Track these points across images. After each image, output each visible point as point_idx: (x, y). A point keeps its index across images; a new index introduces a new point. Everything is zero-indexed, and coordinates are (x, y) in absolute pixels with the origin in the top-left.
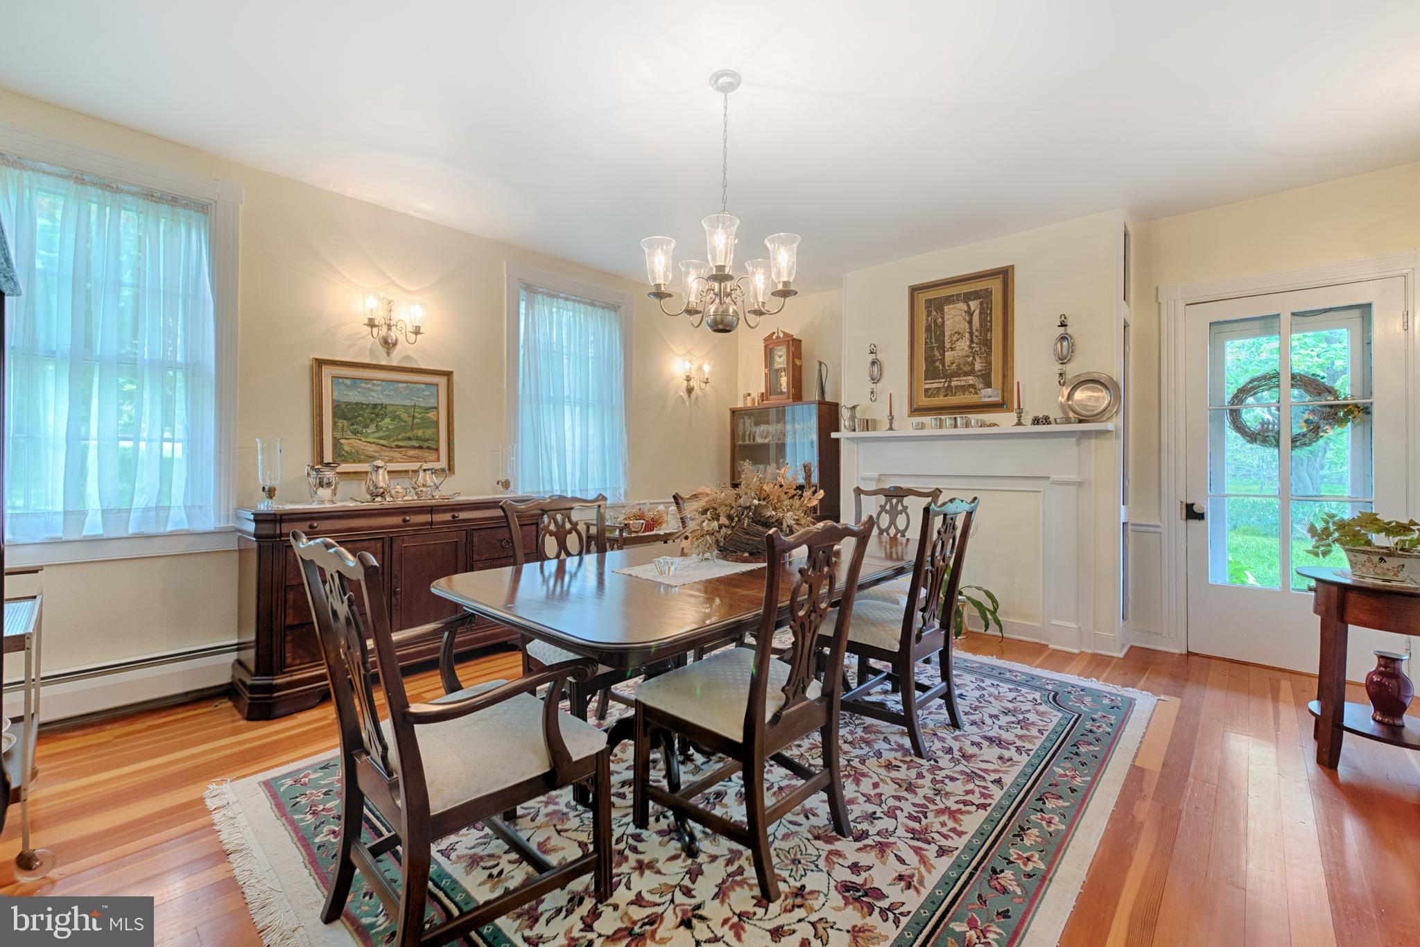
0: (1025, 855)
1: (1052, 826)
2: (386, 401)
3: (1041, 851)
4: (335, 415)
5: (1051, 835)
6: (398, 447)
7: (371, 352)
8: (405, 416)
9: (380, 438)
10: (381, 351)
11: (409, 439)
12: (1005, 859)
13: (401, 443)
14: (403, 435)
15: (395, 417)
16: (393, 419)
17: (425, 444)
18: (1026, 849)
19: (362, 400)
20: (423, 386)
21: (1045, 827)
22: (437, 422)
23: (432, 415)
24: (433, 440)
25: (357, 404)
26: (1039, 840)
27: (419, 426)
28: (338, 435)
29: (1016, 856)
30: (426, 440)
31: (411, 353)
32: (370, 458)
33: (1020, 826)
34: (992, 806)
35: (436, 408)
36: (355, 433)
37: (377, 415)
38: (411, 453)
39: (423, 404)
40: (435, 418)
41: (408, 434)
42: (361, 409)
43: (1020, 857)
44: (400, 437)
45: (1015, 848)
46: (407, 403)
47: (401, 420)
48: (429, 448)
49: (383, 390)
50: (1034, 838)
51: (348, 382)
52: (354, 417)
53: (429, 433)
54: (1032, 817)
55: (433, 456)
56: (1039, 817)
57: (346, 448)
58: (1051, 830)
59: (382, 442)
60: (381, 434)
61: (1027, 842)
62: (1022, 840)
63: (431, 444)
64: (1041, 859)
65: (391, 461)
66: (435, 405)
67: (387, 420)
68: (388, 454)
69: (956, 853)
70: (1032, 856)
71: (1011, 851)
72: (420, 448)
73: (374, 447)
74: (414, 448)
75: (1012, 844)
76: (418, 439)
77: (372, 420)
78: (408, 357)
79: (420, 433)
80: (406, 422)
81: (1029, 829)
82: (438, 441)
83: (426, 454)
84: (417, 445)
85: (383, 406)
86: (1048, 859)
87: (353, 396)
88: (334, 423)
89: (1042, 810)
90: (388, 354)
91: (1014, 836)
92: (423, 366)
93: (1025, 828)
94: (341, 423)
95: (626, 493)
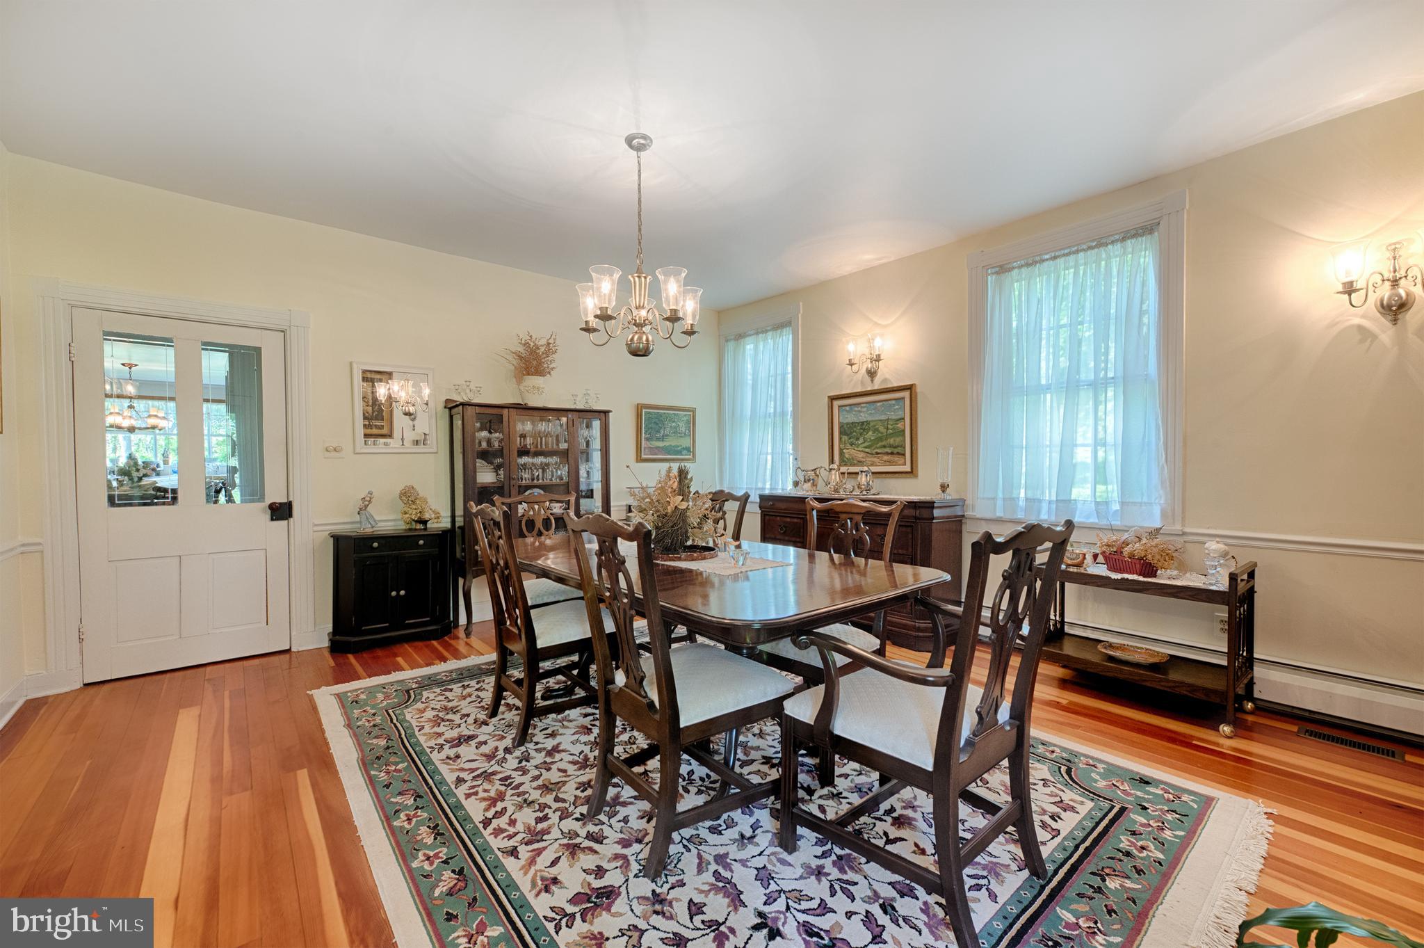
0: (414, 820)
1: (423, 858)
2: (869, 418)
3: (407, 832)
4: (841, 433)
5: (415, 849)
6: (877, 453)
7: (862, 383)
8: (882, 429)
9: (866, 447)
10: (868, 379)
11: (884, 447)
12: (423, 807)
13: (879, 451)
14: (880, 444)
15: (876, 430)
16: (874, 432)
17: (896, 451)
18: (419, 824)
19: (856, 420)
20: (894, 402)
21: (427, 852)
22: (904, 431)
23: (900, 425)
24: (901, 447)
25: (852, 423)
26: (419, 838)
27: (891, 435)
28: (842, 446)
29: (419, 814)
30: (895, 447)
31: (887, 376)
32: (860, 463)
33: (443, 834)
34: (482, 829)
35: (903, 419)
36: (852, 444)
37: (864, 430)
38: (886, 458)
39: (894, 417)
40: (902, 427)
41: (883, 443)
42: (855, 427)
43: (415, 816)
44: (878, 445)
45: (426, 818)
46: (883, 417)
47: (879, 432)
48: (898, 453)
49: (868, 410)
50: (424, 835)
51: (847, 408)
52: (851, 433)
53: (898, 440)
54: (445, 850)
55: (902, 461)
56: (441, 855)
57: (847, 456)
58: (420, 854)
59: (867, 450)
60: (866, 444)
61: (423, 829)
62: (429, 827)
63: (899, 450)
64: (401, 827)
65: (872, 465)
66: (903, 416)
67: (870, 433)
68: (870, 459)
69: (453, 787)
70: (410, 823)
71: (426, 815)
72: (892, 453)
73: (862, 455)
74: (887, 454)
75: (431, 819)
76: (890, 446)
77: (861, 434)
78: (885, 380)
79: (891, 441)
80: (882, 433)
81: (435, 839)
82: (904, 448)
83: (896, 458)
84: (890, 451)
85: (868, 423)
86: (397, 832)
87: (851, 418)
88: (840, 439)
89: (446, 862)
90: (872, 381)
91: (437, 825)
92: (896, 385)
93: (439, 837)
94: (845, 438)
95: (1164, 515)
